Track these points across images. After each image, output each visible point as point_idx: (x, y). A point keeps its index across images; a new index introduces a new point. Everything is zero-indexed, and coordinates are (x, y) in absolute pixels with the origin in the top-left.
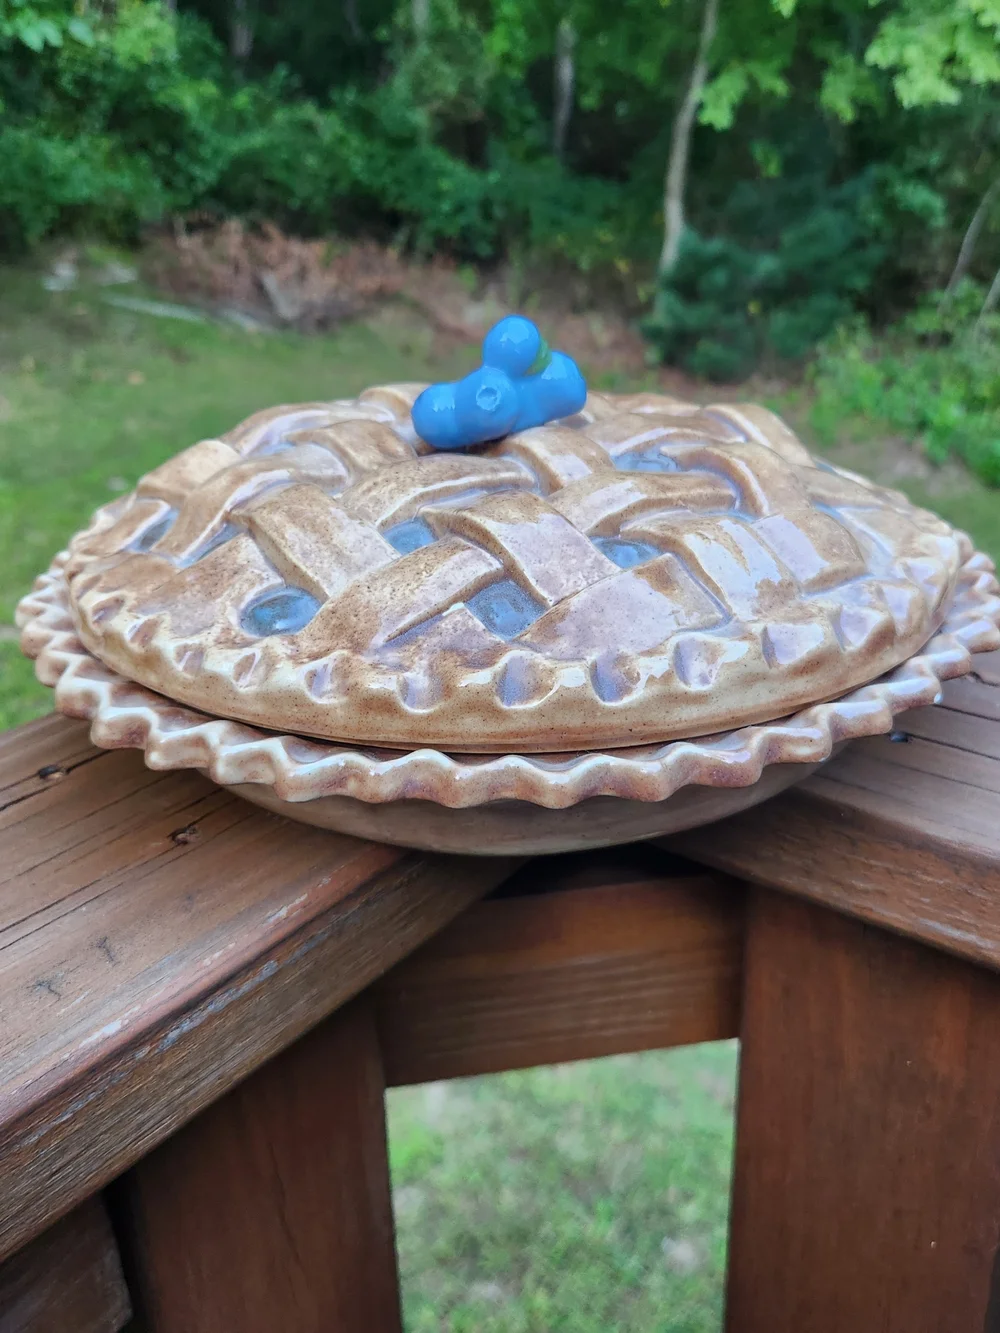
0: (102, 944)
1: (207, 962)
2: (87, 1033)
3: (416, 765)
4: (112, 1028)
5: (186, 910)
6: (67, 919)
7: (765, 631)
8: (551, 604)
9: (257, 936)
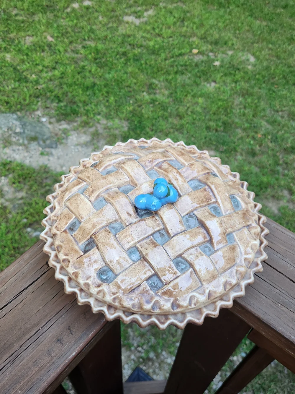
0: (69, 328)
1: (90, 335)
2: (69, 356)
3: (134, 318)
4: (74, 354)
5: (85, 318)
6: (61, 319)
7: (209, 292)
8: (165, 283)
9: (100, 327)
